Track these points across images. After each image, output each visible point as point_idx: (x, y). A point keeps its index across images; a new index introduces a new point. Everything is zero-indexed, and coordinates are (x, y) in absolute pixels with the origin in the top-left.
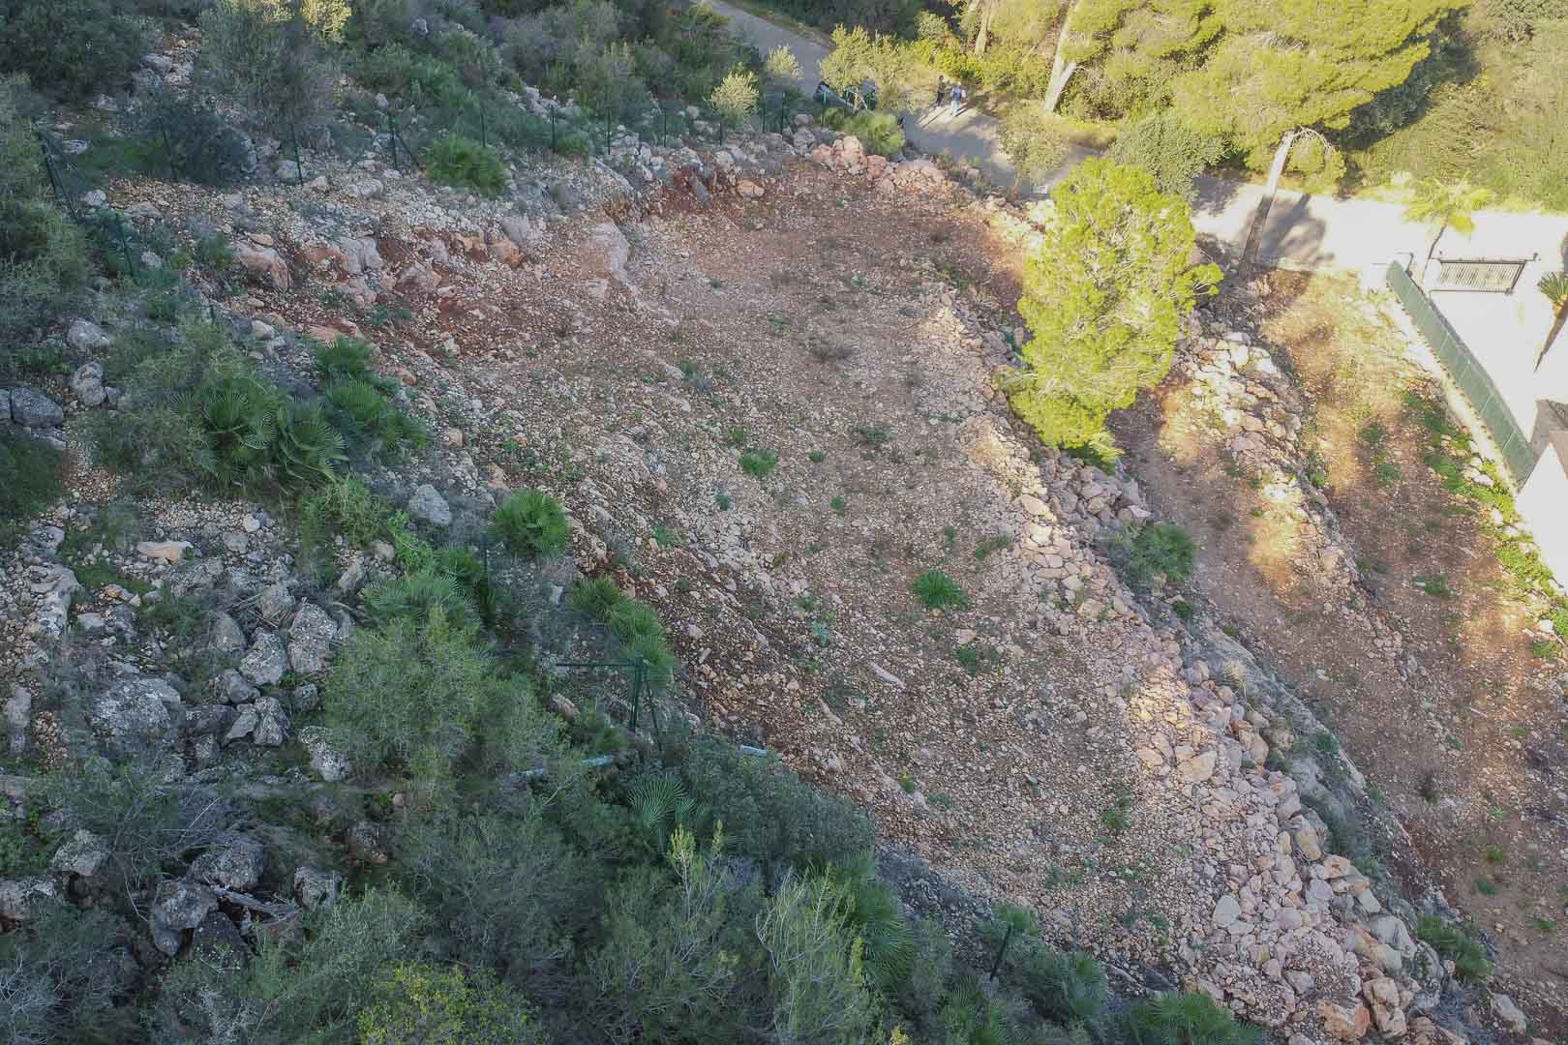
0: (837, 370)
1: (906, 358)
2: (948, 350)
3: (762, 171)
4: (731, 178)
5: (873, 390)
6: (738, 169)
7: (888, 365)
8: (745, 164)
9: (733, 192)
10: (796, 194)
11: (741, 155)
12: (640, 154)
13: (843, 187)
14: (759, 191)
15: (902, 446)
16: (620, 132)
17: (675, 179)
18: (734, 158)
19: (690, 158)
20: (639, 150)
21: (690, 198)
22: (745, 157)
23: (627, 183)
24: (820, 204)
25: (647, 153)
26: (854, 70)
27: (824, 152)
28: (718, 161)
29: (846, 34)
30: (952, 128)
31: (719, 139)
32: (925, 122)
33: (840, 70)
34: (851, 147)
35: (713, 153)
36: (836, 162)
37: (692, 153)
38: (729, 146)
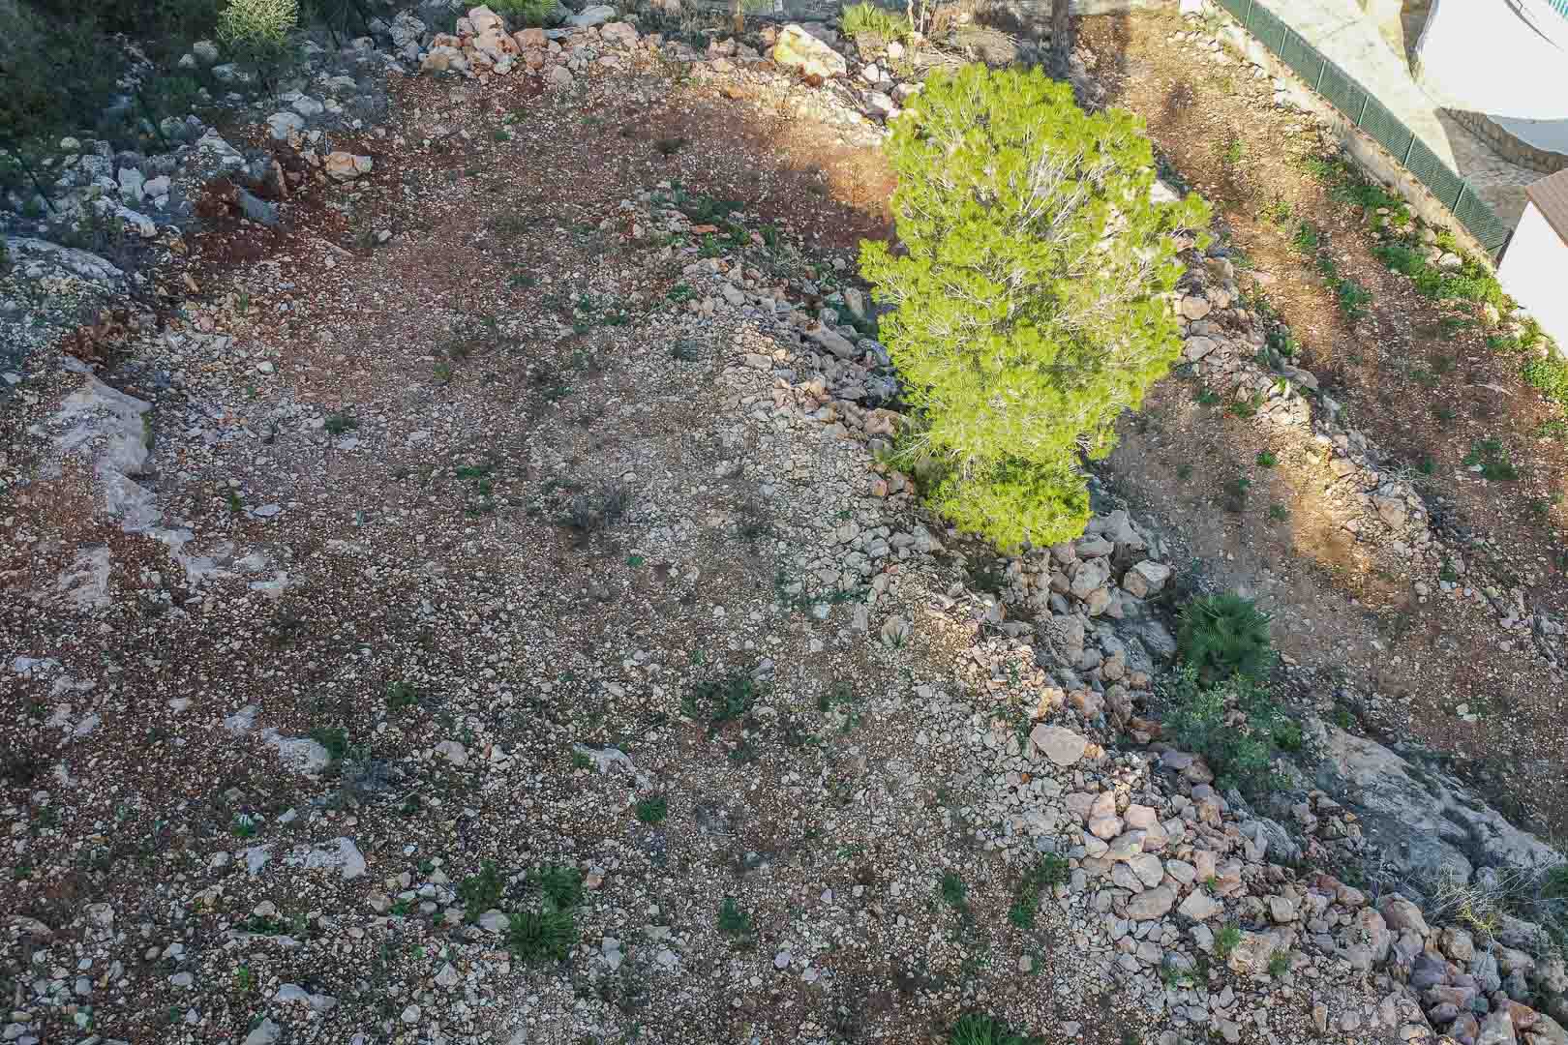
0: (615, 549)
1: (722, 468)
2: (782, 424)
3: (357, 123)
4: (309, 155)
5: (693, 576)
6: (314, 136)
7: (696, 499)
8: (323, 120)
9: (322, 178)
10: (426, 142)
11: (312, 107)
12: (119, 185)
13: (496, 101)
14: (365, 164)
15: (790, 698)
16: (69, 152)
17: (203, 210)
18: (302, 116)
19: (217, 158)
20: (115, 177)
21: (246, 228)
22: (320, 107)
23: (107, 265)
24: (470, 146)
25: (132, 181)
27: (445, 46)
28: (274, 134)
31: (265, 88)
34: (485, 25)
35: (262, 120)
36: (471, 58)
37: (219, 144)
38: (286, 97)
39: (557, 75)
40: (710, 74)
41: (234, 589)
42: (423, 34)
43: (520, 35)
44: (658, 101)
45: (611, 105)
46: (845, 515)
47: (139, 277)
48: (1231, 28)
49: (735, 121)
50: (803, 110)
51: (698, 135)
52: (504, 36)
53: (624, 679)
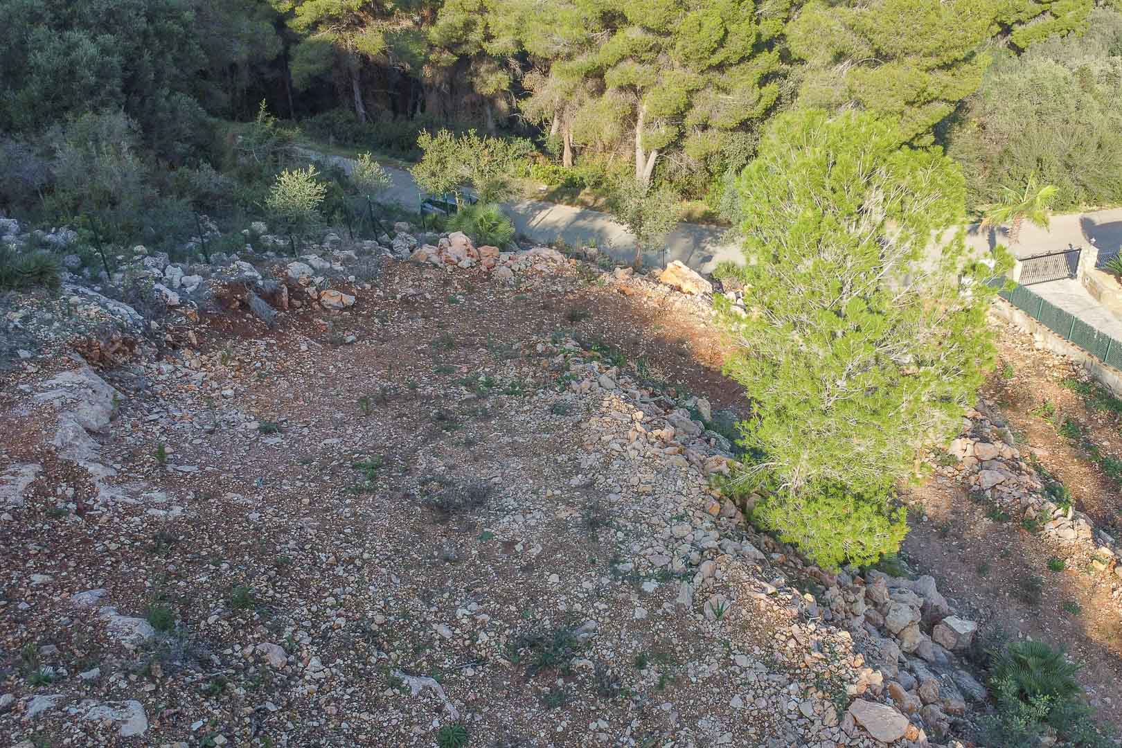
0: (471, 527)
1: (576, 480)
2: (633, 454)
3: (352, 278)
4: (311, 290)
5: (536, 550)
6: (318, 280)
7: (550, 499)
8: (329, 274)
9: (317, 306)
10: (399, 296)
11: (322, 264)
12: (164, 275)
13: (455, 282)
14: (350, 300)
15: (609, 655)
16: (138, 254)
17: (219, 299)
18: (313, 269)
19: (241, 271)
20: (163, 271)
21: (248, 319)
22: (328, 265)
23: (132, 311)
24: (430, 304)
25: (175, 273)
26: (447, 171)
27: (427, 250)
28: (290, 273)
29: (432, 139)
30: (562, 224)
31: (293, 251)
32: (534, 223)
33: (433, 174)
34: (458, 241)
35: (284, 265)
36: (443, 258)
37: (246, 265)
38: (306, 257)
39: (502, 272)
40: (612, 280)
41: (131, 511)
42: (415, 247)
43: (481, 249)
44: (572, 292)
45: (537, 290)
46: (681, 518)
47: (154, 324)
48: (1000, 303)
49: (626, 307)
50: (678, 305)
51: (597, 312)
52: (470, 247)
53: (454, 623)
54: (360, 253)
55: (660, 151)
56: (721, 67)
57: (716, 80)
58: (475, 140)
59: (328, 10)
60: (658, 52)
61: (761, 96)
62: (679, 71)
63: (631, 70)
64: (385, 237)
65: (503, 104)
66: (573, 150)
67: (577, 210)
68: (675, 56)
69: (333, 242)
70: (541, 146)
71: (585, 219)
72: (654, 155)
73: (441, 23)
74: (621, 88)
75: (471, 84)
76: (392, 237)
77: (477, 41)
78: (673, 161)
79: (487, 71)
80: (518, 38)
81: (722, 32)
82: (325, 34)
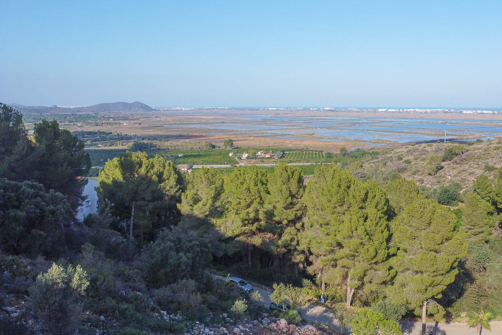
3: (251, 334)
6: (242, 334)
8: (245, 332)
11: (243, 329)
16: (197, 324)
18: (241, 330)
19: (224, 331)
20: (204, 330)
22: (245, 329)
25: (207, 330)
26: (281, 297)
27: (273, 325)
28: (235, 332)
29: (277, 285)
30: (318, 314)
31: (235, 324)
32: (308, 313)
33: (277, 297)
34: (283, 322)
35: (233, 329)
36: (278, 328)
37: (225, 329)
38: (238, 326)
39: (296, 334)
42: (269, 323)
43: (290, 325)
52: (287, 325)
54: (254, 325)
55: (356, 289)
56: (376, 263)
57: (374, 267)
58: (291, 288)
59: (245, 231)
60: (355, 257)
61: (389, 274)
62: (362, 263)
63: (346, 262)
64: (260, 319)
65: (301, 266)
66: (326, 284)
67: (324, 309)
68: (360, 258)
69: (246, 321)
70: (314, 282)
71: (326, 313)
72: (353, 290)
73: (283, 239)
74: (343, 267)
75: (291, 259)
76: (262, 319)
77: (294, 245)
78: (360, 292)
79: (297, 254)
80: (308, 246)
81: (375, 253)
82: (242, 238)
